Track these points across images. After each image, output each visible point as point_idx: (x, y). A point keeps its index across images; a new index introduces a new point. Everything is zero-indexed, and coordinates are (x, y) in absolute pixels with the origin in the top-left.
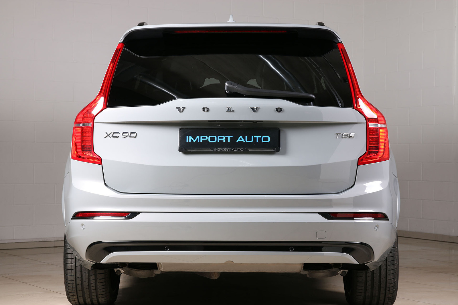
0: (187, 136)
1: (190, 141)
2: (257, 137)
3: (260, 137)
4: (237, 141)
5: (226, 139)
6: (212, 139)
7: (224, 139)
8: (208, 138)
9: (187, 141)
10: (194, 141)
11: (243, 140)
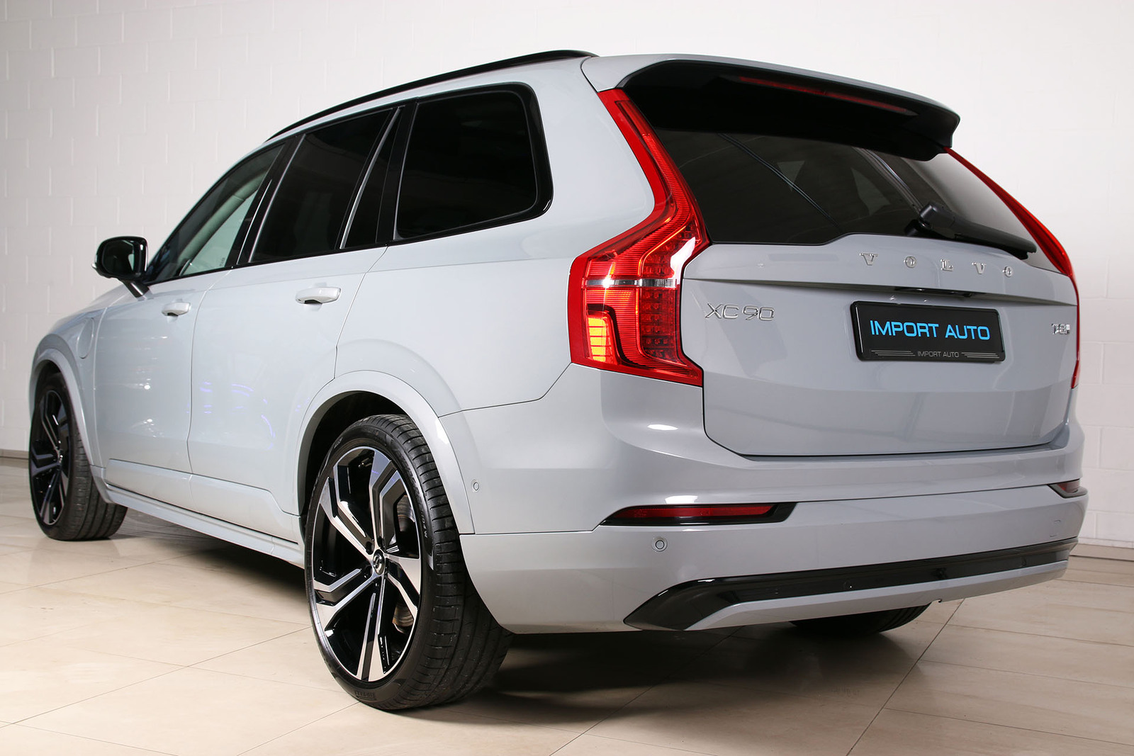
0: (871, 322)
1: (877, 334)
2: (972, 328)
3: (975, 328)
4: (947, 337)
5: (931, 329)
6: (910, 329)
7: (926, 330)
8: (903, 327)
9: (873, 333)
10: (884, 333)
11: (953, 334)
